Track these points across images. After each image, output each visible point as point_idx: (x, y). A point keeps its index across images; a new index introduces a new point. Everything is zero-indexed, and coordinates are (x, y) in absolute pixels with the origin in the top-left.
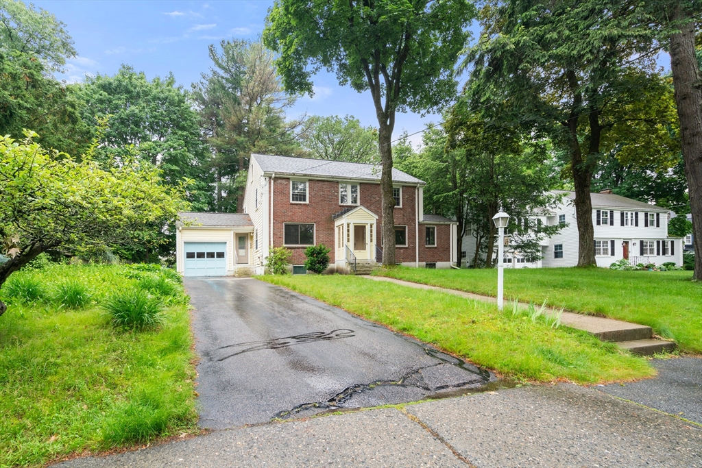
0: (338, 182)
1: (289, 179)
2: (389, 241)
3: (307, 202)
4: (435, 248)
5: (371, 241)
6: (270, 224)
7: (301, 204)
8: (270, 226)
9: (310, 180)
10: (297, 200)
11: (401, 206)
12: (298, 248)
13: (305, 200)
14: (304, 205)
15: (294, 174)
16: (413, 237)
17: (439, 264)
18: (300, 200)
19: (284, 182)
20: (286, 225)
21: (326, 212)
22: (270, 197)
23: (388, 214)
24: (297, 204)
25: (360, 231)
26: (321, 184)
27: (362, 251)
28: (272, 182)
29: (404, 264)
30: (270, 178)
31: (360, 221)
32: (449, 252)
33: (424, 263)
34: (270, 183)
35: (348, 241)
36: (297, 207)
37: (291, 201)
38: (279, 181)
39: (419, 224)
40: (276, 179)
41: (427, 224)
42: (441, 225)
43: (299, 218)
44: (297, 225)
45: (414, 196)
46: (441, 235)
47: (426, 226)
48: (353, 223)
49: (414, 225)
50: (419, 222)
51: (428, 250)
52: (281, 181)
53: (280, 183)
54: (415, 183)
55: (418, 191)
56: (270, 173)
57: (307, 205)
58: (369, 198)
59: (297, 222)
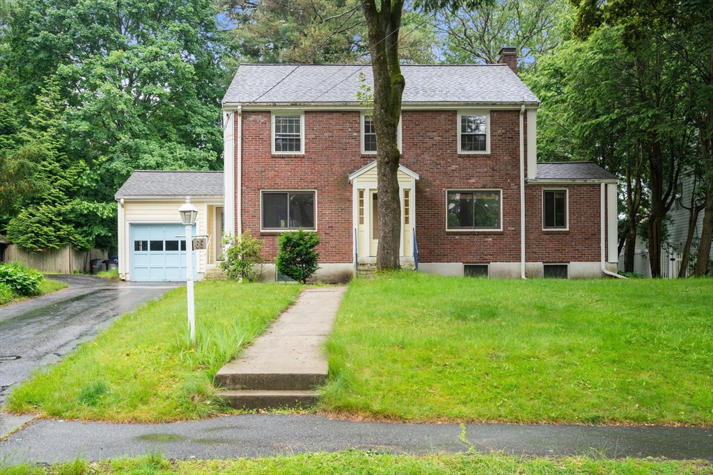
0: (357, 112)
1: (269, 112)
3: (302, 152)
4: (566, 233)
5: (407, 220)
6: (236, 193)
7: (289, 157)
8: (236, 197)
9: (306, 112)
10: (285, 149)
11: (488, 152)
13: (298, 148)
14: (296, 157)
15: (275, 104)
16: (513, 210)
17: (574, 267)
18: (291, 149)
19: (260, 118)
20: (265, 194)
21: (336, 168)
22: (236, 147)
24: (283, 157)
26: (326, 116)
28: (240, 119)
29: (494, 266)
30: (236, 113)
32: (599, 243)
33: (540, 265)
34: (236, 122)
35: (361, 221)
36: (283, 161)
37: (274, 152)
38: (252, 118)
39: (528, 186)
40: (245, 113)
41: (546, 185)
42: (580, 185)
43: (288, 180)
44: (285, 194)
45: (516, 129)
46: (578, 206)
47: (544, 189)
48: (370, 190)
49: (516, 187)
50: (526, 182)
51: (548, 237)
52: (256, 117)
53: (253, 121)
54: (516, 104)
55: (525, 119)
56: (233, 104)
57: (301, 158)
58: (421, 138)
59: (283, 189)
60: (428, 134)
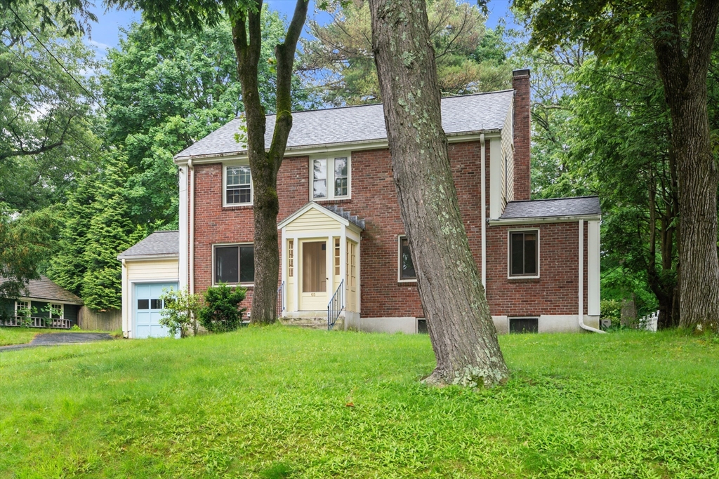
0: (307, 157)
1: (220, 164)
3: (252, 203)
4: (537, 281)
5: (337, 271)
6: (188, 248)
7: (239, 209)
8: (189, 252)
10: (237, 201)
13: (247, 200)
14: (245, 208)
17: (546, 321)
18: (243, 201)
19: (212, 171)
20: (218, 249)
24: (232, 209)
27: (317, 294)
28: (192, 173)
30: (188, 167)
31: (313, 234)
33: (505, 319)
34: (188, 177)
36: (233, 214)
37: (226, 205)
38: (205, 171)
39: (490, 228)
40: (197, 168)
41: (512, 226)
42: (553, 224)
43: (237, 233)
44: (236, 248)
45: (477, 163)
46: (551, 249)
47: (510, 230)
48: (299, 239)
49: (476, 229)
50: (487, 223)
51: (513, 286)
52: (208, 169)
53: (206, 174)
54: (473, 134)
55: (488, 150)
56: (184, 158)
57: (250, 209)
58: (371, 180)
59: (233, 242)
60: (379, 175)
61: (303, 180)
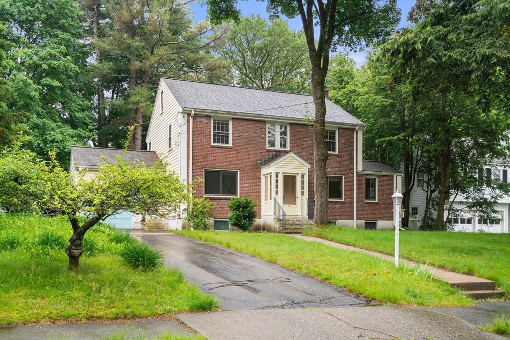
0: (264, 122)
1: (210, 116)
2: (322, 197)
3: (230, 145)
4: (376, 203)
5: (303, 194)
6: (188, 169)
7: (223, 147)
8: (188, 172)
9: (233, 119)
10: (218, 142)
11: (337, 152)
12: (220, 199)
13: (227, 142)
14: (227, 148)
15: (216, 112)
16: (350, 189)
17: (381, 224)
18: (222, 142)
19: (205, 120)
20: (207, 172)
21: (251, 157)
22: (188, 138)
23: (321, 167)
24: (218, 147)
25: (290, 182)
26: (246, 122)
27: (292, 205)
28: (191, 120)
29: (340, 222)
30: (189, 115)
31: (290, 171)
33: (363, 222)
34: (188, 121)
35: (277, 193)
36: (218, 150)
37: (212, 144)
38: (199, 119)
39: (358, 175)
40: (196, 117)
41: (367, 175)
42: (383, 176)
43: (222, 164)
44: (219, 172)
45: (352, 140)
46: (383, 188)
47: (366, 177)
49: (351, 175)
50: (357, 172)
51: (367, 205)
52: (201, 119)
53: (200, 122)
54: (353, 125)
55: (357, 134)
56: (189, 109)
57: (230, 148)
58: (301, 141)
59: (219, 168)
60: (305, 139)
61: (263, 136)
